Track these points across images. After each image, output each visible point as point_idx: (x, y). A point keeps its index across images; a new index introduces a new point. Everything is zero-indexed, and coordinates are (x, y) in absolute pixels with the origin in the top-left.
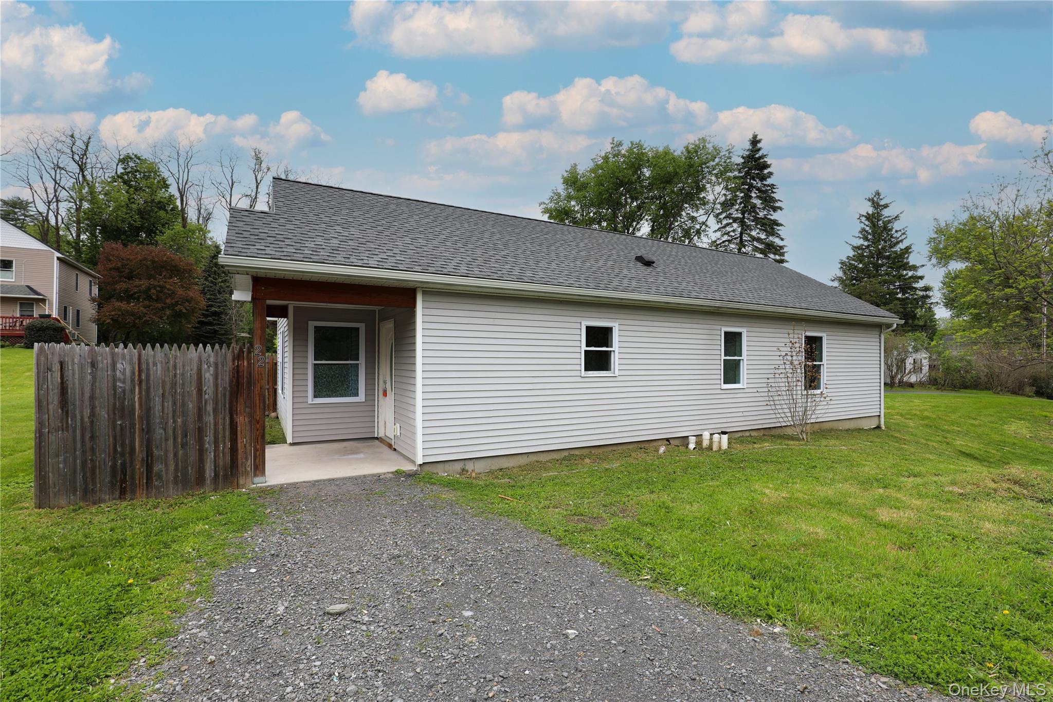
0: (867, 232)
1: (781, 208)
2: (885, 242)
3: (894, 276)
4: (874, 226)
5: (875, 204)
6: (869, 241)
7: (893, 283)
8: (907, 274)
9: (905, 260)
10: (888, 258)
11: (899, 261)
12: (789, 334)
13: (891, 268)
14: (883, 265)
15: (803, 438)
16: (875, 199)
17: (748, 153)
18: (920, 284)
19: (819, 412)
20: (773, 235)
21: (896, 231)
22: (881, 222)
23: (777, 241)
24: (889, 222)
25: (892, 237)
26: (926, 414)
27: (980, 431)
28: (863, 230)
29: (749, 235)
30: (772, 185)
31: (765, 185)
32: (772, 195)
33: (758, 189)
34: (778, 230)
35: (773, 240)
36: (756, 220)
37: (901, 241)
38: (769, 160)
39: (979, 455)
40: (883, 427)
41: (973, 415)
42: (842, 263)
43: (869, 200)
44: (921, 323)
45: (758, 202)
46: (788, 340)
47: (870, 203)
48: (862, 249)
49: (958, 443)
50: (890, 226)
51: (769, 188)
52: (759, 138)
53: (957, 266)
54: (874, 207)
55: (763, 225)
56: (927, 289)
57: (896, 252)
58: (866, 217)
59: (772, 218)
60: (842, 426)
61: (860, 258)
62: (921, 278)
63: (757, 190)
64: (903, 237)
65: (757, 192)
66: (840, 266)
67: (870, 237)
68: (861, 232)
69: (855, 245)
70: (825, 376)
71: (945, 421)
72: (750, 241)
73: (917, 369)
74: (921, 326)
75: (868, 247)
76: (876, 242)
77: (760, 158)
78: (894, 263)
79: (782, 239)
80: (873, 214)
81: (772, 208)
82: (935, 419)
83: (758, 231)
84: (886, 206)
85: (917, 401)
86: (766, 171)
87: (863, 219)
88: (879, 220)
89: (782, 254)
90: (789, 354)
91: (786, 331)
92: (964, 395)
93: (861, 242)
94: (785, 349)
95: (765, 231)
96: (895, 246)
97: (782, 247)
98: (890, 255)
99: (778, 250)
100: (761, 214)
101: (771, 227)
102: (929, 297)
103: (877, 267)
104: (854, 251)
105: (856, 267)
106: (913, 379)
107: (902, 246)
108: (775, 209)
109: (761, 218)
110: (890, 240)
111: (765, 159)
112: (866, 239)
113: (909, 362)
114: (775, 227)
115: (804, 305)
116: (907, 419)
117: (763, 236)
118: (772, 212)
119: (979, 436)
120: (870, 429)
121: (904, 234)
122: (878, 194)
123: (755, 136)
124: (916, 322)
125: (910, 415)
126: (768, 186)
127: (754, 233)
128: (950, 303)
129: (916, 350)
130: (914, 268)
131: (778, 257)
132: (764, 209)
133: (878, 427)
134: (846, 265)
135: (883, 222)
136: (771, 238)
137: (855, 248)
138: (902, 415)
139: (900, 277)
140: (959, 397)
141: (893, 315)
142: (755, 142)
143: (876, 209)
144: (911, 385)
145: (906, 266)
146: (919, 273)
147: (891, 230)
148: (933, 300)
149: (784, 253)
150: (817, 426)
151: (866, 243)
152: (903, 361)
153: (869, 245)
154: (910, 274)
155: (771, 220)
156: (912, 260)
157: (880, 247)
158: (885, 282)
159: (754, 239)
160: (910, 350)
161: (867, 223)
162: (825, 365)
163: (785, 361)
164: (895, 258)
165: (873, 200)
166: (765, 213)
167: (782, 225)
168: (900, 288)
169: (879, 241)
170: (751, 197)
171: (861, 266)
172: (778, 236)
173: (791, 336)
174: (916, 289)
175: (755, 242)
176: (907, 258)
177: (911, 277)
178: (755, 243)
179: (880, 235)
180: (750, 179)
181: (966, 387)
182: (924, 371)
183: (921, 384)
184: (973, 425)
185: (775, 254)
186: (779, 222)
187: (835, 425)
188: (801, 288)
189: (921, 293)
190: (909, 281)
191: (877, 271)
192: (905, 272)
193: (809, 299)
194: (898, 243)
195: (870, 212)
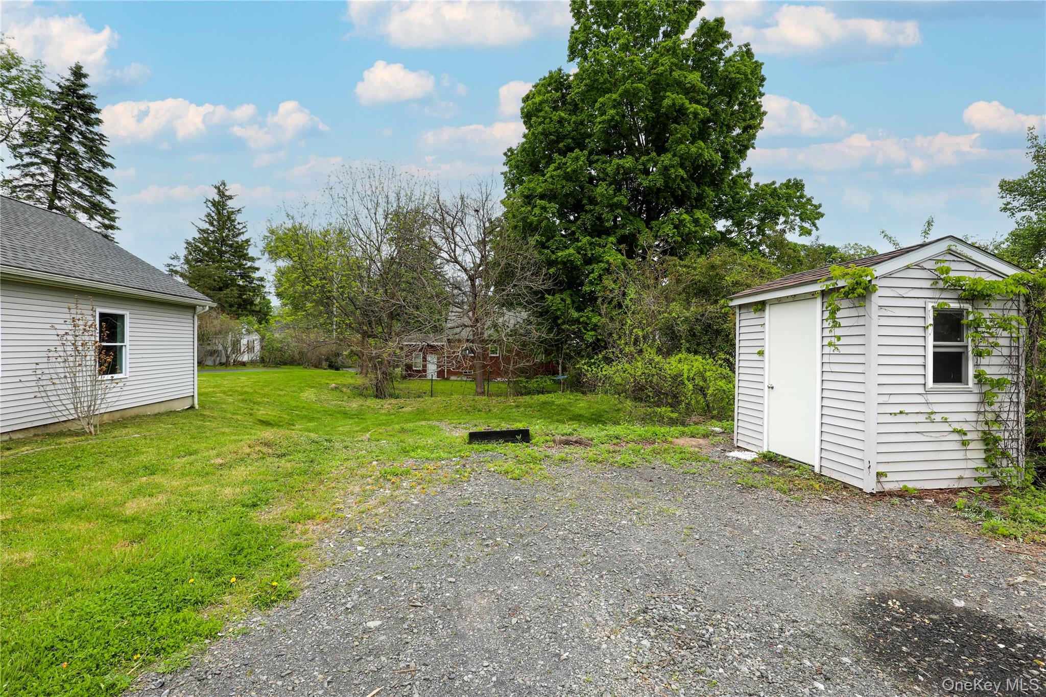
0: (212, 217)
1: (112, 166)
2: (229, 231)
3: (235, 264)
4: (219, 213)
5: (221, 193)
6: (214, 226)
7: (234, 270)
8: (246, 264)
9: (245, 251)
10: (231, 246)
11: (240, 251)
12: (69, 309)
13: (233, 256)
14: (226, 252)
15: (90, 432)
16: (221, 188)
17: (67, 83)
18: (257, 275)
19: (109, 400)
20: (101, 193)
21: (239, 223)
22: (225, 211)
23: (107, 203)
24: (233, 213)
25: (234, 227)
26: (246, 389)
27: (283, 399)
28: (209, 215)
29: (66, 186)
30: (101, 135)
31: (91, 132)
32: (101, 147)
33: (81, 133)
34: (108, 190)
35: (101, 201)
36: (78, 170)
37: (243, 233)
38: (97, 104)
39: (274, 421)
40: (197, 406)
41: (281, 387)
42: (188, 243)
43: (216, 187)
44: (257, 308)
45: (81, 150)
46: (68, 316)
47: (216, 191)
48: (207, 233)
49: (261, 412)
50: (233, 217)
51: (97, 137)
52: (84, 71)
53: (282, 263)
54: (220, 195)
55: (87, 178)
56: (262, 279)
57: (237, 242)
58: (212, 202)
59: (100, 173)
60: (149, 411)
61: (205, 241)
62: (258, 269)
63: (79, 133)
64: (244, 230)
65: (80, 136)
66: (185, 245)
67: (215, 223)
68: (207, 216)
69: (201, 228)
70: (128, 358)
71: (259, 394)
72: (69, 194)
73: (250, 349)
74: (257, 312)
75: (213, 232)
76: (221, 228)
77: (85, 96)
78: (235, 252)
79: (113, 202)
80: (219, 202)
81: (100, 163)
82: (252, 393)
83: (80, 184)
84: (230, 198)
85: (243, 378)
86: (93, 116)
87: (210, 204)
88: (224, 209)
89: (113, 219)
90: (71, 333)
91: (66, 305)
92: (282, 370)
93: (206, 226)
94: (65, 327)
95: (90, 187)
96: (237, 236)
97: (112, 211)
98: (233, 244)
99: (107, 214)
100: (86, 165)
101: (100, 185)
102: (264, 287)
103: (221, 253)
104: (200, 233)
105: (201, 249)
106: (245, 358)
107: (243, 238)
108: (105, 165)
109: (85, 170)
110: (233, 230)
111: (93, 101)
112: (211, 224)
113: (244, 342)
114: (105, 186)
115: (96, 277)
116: (228, 396)
117: (86, 192)
118: (100, 167)
119: (281, 404)
120: (183, 410)
121: (245, 227)
122: (224, 184)
123: (79, 68)
124: (253, 308)
125: (232, 392)
126: (96, 134)
127: (74, 186)
128: (279, 295)
129: (249, 332)
130: (252, 259)
131: (107, 222)
132: (89, 160)
133: (192, 407)
134: (192, 246)
135: (228, 212)
136: (98, 197)
137: (201, 231)
138: (224, 393)
139: (240, 266)
140: (276, 373)
141: (207, 298)
142: (78, 73)
143: (222, 198)
144: (244, 364)
145: (245, 257)
146: (256, 265)
147: (234, 221)
148: (267, 290)
149: (116, 218)
150: (117, 415)
151: (211, 228)
152: (238, 342)
153: (214, 231)
154: (249, 264)
155: (99, 176)
156: (252, 252)
157: (224, 234)
158: (228, 268)
159: (74, 193)
160: (244, 333)
161: (213, 209)
162: (128, 346)
163: (64, 342)
164: (237, 247)
165: (219, 189)
166: (91, 165)
167: (113, 186)
168: (241, 276)
169: (223, 229)
170: (71, 140)
171: (206, 249)
172: (108, 197)
173: (73, 311)
174: (254, 279)
175: (76, 197)
176: (247, 250)
177: (250, 267)
178: (76, 199)
179: (224, 223)
180: (70, 117)
181: (285, 364)
182: (256, 350)
183: (252, 363)
184: (279, 395)
185: (103, 217)
186: (110, 181)
187: (142, 411)
188: (104, 257)
189: (258, 283)
190: (247, 270)
191: (221, 257)
192: (244, 262)
193: (109, 271)
194: (240, 234)
195: (216, 200)
